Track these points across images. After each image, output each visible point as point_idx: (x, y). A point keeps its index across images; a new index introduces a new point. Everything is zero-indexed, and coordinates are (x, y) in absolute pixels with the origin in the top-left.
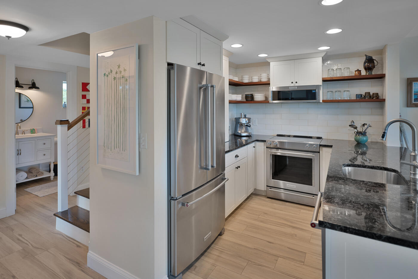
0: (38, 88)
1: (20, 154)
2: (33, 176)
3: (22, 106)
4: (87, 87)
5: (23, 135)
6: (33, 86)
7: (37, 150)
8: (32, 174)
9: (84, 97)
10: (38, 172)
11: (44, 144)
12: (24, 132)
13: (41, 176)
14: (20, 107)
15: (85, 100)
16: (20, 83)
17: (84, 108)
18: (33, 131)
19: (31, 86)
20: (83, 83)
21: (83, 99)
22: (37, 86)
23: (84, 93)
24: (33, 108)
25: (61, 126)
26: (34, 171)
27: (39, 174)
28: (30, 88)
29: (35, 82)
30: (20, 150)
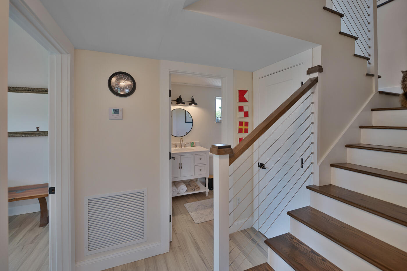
0: (196, 104)
1: (181, 168)
2: (192, 190)
3: (187, 121)
4: (244, 96)
5: (185, 148)
6: (193, 102)
7: (195, 165)
8: (191, 188)
9: (241, 109)
10: (196, 187)
11: (201, 159)
12: (185, 146)
13: (198, 190)
14: (186, 122)
15: (242, 114)
16: (183, 100)
17: (241, 124)
18: (192, 145)
19: (191, 102)
20: (240, 91)
21: (239, 112)
22: (195, 102)
23: (242, 104)
24: (192, 123)
25: (219, 158)
26: (193, 185)
27: (196, 189)
28: (190, 104)
29: (194, 98)
30: (181, 164)
